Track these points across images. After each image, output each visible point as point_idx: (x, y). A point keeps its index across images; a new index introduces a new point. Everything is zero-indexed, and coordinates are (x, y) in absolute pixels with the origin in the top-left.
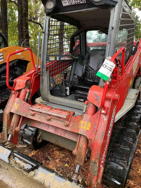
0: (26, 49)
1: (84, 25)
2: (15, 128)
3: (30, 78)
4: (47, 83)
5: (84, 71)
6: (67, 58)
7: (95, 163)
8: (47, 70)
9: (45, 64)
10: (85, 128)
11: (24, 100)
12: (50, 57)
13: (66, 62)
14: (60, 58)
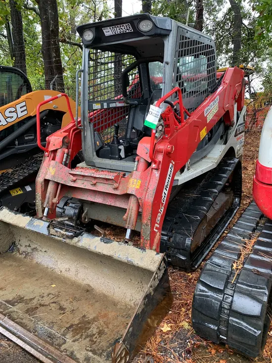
0: (60, 95)
2: (52, 199)
3: (67, 133)
6: (119, 105)
7: (147, 225)
8: (89, 123)
9: (87, 115)
10: (134, 186)
11: (62, 164)
12: (93, 105)
13: (118, 110)
14: (108, 105)
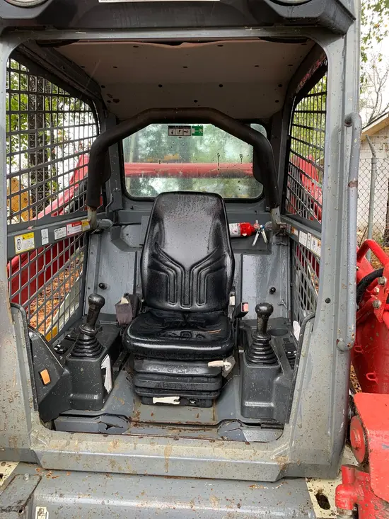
1: (117, 101)
4: (17, 370)
5: (146, 271)
6: (72, 230)
8: (12, 306)
12: (16, 238)
13: (67, 245)
14: (51, 234)
